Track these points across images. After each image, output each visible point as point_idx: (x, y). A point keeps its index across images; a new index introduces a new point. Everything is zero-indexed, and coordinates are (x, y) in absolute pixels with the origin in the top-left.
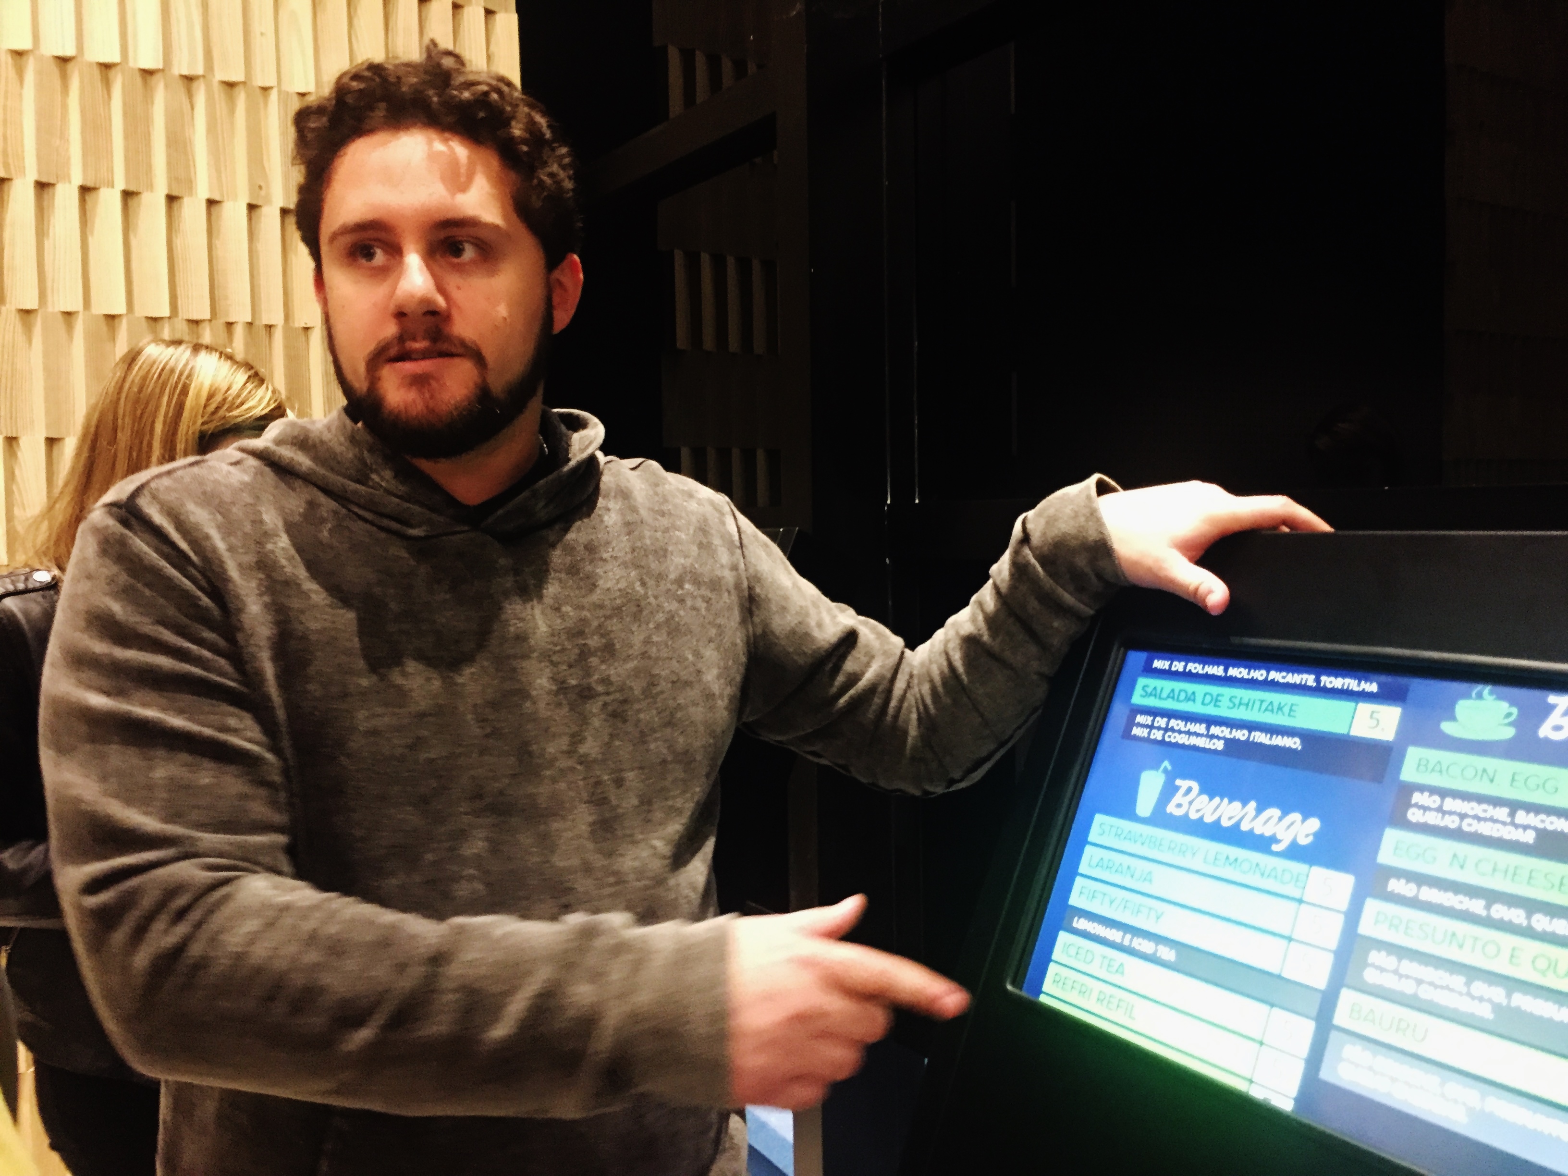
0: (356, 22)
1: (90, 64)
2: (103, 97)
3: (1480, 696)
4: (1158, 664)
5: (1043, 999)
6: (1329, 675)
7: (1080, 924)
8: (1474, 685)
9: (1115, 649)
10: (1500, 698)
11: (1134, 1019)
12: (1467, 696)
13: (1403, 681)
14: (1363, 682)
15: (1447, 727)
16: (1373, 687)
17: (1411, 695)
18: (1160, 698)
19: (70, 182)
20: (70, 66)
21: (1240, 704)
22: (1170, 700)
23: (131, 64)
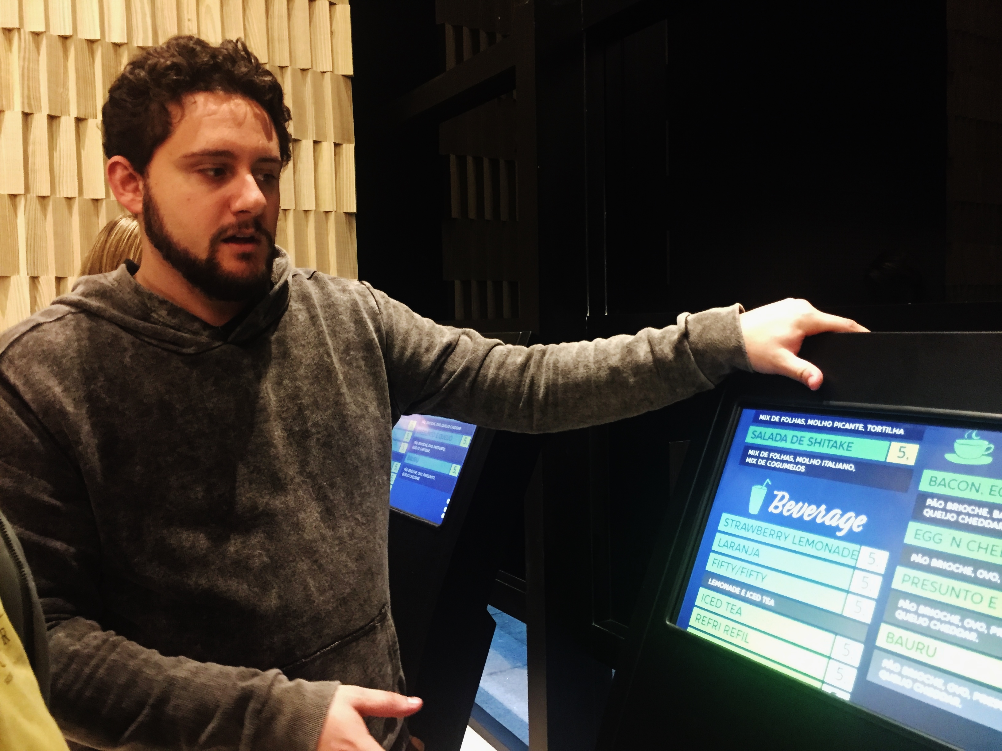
0: (247, 12)
1: (81, 40)
2: (90, 61)
3: (970, 437)
4: (762, 417)
5: (689, 630)
6: (872, 424)
7: (714, 582)
8: (966, 430)
9: (735, 407)
10: (983, 438)
11: (748, 642)
12: (962, 437)
13: (919, 427)
14: (894, 429)
15: (949, 457)
16: (901, 432)
17: (926, 435)
18: (764, 439)
19: (69, 115)
20: (69, 42)
21: (816, 442)
22: (770, 440)
23: (107, 40)
